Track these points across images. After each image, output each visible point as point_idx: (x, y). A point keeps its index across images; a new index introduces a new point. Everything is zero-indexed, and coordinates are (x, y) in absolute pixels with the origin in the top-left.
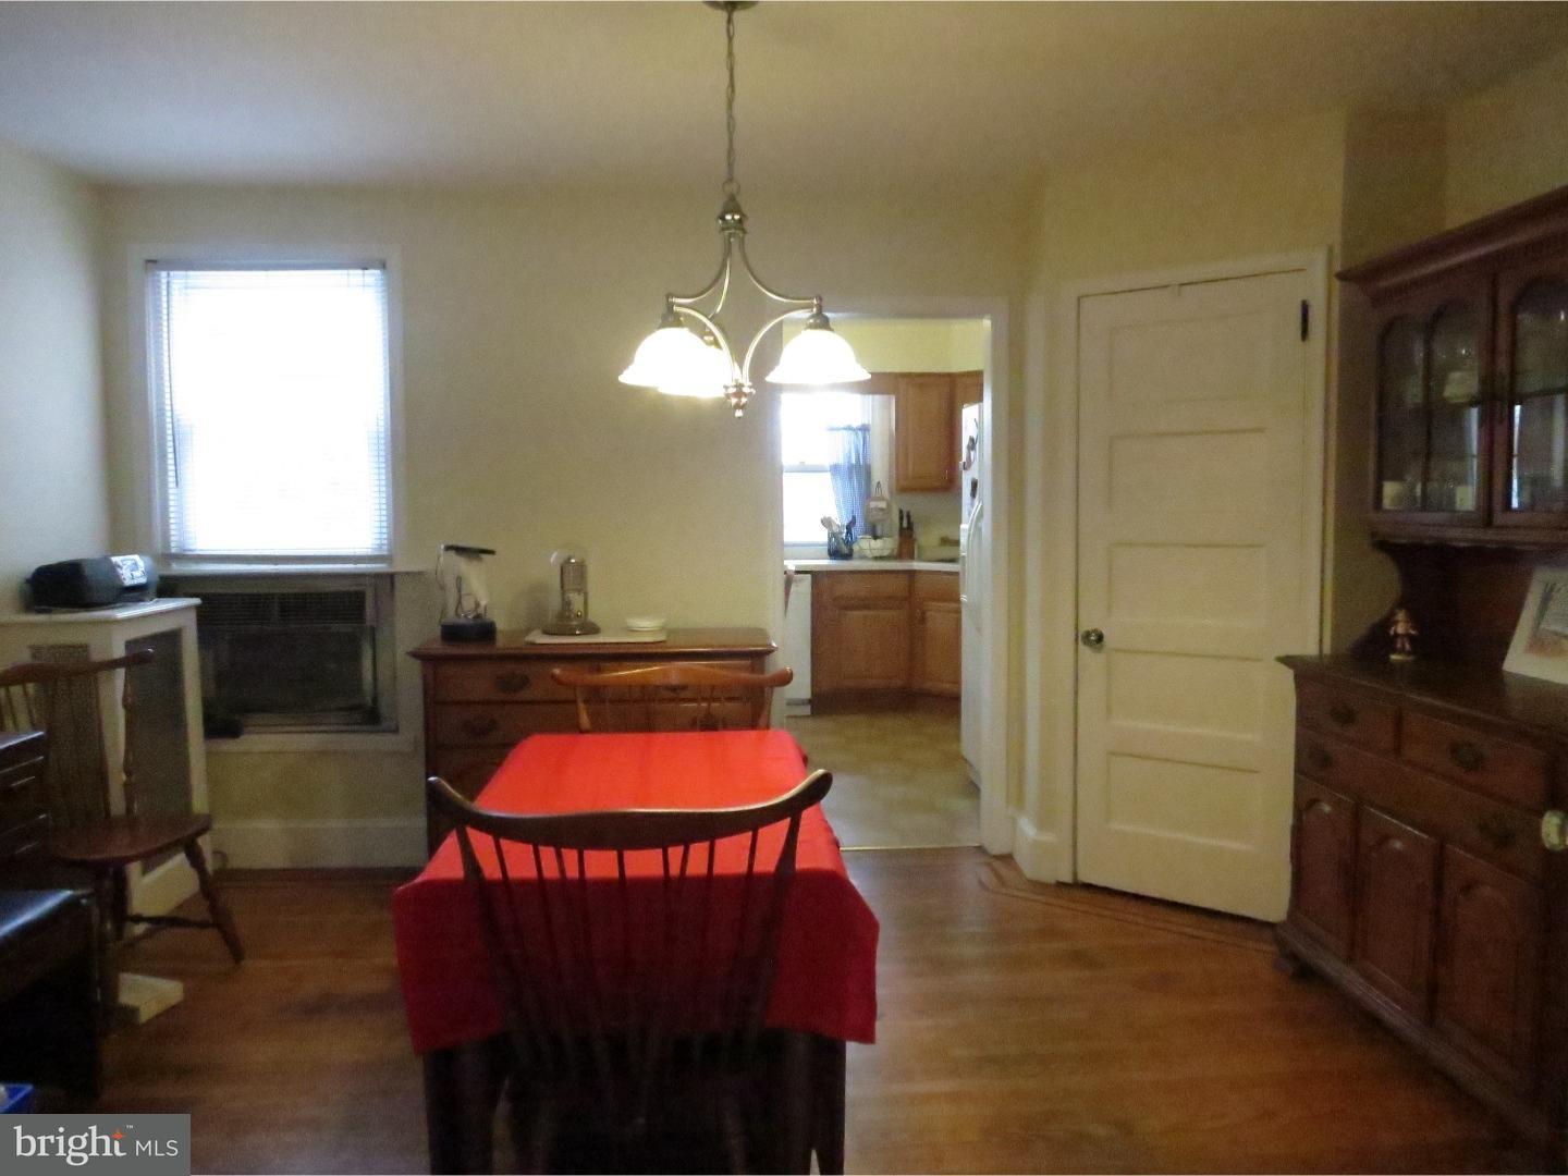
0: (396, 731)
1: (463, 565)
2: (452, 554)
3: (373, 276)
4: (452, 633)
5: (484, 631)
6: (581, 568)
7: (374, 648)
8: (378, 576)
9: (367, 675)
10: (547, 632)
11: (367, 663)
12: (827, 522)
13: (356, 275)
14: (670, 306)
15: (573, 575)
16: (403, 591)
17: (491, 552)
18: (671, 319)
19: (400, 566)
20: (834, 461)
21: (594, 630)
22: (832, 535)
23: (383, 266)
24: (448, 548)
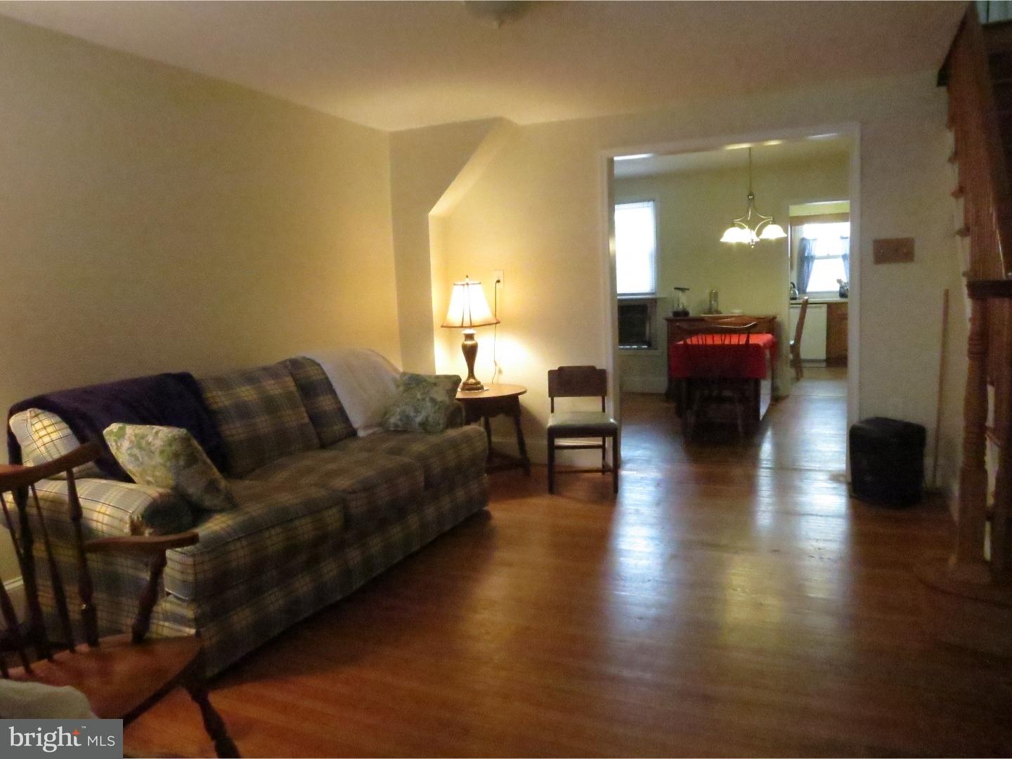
0: (656, 349)
1: (680, 293)
2: (677, 291)
3: (651, 204)
4: (676, 314)
5: (685, 313)
6: (716, 294)
7: (650, 323)
8: (652, 299)
9: (648, 332)
10: (705, 314)
11: (648, 328)
12: (839, 281)
13: (646, 204)
14: (733, 222)
15: (714, 296)
16: (659, 303)
17: (688, 289)
18: (733, 225)
19: (658, 296)
20: (843, 253)
21: (721, 313)
22: (842, 287)
23: (654, 201)
24: (676, 289)
